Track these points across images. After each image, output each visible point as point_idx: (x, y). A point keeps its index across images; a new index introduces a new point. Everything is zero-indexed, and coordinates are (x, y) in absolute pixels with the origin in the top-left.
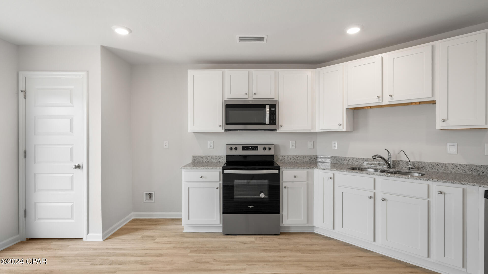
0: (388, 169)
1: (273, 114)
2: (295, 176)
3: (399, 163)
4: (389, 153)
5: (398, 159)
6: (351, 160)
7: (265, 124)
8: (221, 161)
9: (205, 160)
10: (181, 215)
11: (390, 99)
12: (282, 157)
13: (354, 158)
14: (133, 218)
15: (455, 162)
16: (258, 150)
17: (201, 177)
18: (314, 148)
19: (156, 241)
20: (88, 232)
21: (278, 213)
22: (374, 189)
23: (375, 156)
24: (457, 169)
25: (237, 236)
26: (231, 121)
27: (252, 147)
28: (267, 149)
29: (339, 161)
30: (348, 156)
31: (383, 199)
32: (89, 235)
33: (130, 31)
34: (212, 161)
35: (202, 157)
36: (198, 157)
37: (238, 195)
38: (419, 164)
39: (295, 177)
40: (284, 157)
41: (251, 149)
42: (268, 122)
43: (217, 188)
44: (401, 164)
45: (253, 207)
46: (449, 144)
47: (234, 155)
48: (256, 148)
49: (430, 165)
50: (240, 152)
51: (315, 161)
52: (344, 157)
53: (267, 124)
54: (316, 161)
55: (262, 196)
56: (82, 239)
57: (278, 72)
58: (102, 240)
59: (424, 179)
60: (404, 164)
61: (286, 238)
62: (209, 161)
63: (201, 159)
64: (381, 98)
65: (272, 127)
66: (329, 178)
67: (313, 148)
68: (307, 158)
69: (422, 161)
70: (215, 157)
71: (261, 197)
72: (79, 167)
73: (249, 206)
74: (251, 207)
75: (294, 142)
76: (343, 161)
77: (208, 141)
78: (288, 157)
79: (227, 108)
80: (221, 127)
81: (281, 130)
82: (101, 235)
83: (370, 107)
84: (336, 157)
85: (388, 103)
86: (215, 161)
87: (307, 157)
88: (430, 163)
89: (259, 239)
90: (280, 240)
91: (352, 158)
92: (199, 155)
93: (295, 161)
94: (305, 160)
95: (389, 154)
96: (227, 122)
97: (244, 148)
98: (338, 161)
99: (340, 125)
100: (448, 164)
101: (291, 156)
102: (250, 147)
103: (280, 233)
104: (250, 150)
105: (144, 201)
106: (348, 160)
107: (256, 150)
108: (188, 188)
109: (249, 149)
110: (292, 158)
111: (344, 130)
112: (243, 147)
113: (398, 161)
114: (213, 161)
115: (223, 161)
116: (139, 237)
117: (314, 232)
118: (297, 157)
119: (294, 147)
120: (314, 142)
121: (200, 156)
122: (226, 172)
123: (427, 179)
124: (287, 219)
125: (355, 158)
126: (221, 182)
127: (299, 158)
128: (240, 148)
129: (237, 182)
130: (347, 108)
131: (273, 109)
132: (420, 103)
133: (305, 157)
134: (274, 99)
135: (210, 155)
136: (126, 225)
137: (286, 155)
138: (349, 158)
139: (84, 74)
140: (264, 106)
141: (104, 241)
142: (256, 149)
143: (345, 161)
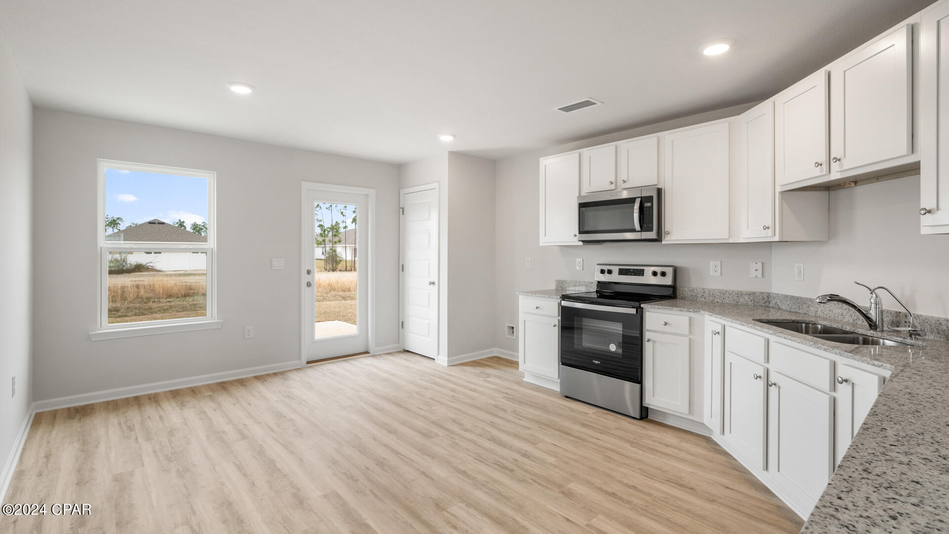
1: (648, 213)
2: (665, 322)
7: (634, 230)
8: (592, 290)
10: (518, 357)
12: (693, 290)
14: (496, 354)
16: (643, 275)
17: (537, 308)
18: (763, 277)
19: (488, 379)
20: (438, 354)
21: (640, 382)
25: (578, 402)
26: (586, 229)
27: (634, 270)
28: (659, 274)
29: (803, 307)
32: (439, 357)
33: (455, 136)
36: (563, 282)
37: (587, 342)
39: (666, 324)
40: (695, 291)
41: (632, 274)
42: (638, 226)
43: (555, 326)
45: (599, 363)
47: (606, 283)
48: (640, 272)
50: (615, 277)
51: (763, 305)
53: (636, 230)
54: (766, 304)
55: (613, 348)
56: (434, 359)
57: (664, 137)
58: (446, 365)
63: (566, 285)
64: (825, 166)
65: (646, 235)
66: (715, 333)
67: (761, 276)
68: (746, 297)
70: (584, 283)
71: (610, 349)
72: (433, 283)
73: (594, 361)
74: (597, 362)
75: (719, 263)
77: (577, 259)
78: (704, 293)
79: (581, 209)
80: (575, 237)
82: (447, 359)
84: (798, 298)
87: (746, 294)
92: (564, 280)
93: (719, 301)
94: (741, 300)
96: (581, 230)
97: (622, 272)
98: (801, 307)
99: (766, 228)
101: (710, 290)
102: (631, 270)
104: (631, 275)
105: (506, 336)
106: (816, 305)
107: (640, 275)
108: (525, 321)
109: (629, 274)
110: (711, 293)
111: (777, 239)
112: (620, 269)
115: (594, 290)
116: (478, 372)
117: (713, 437)
118: (723, 294)
119: (718, 273)
120: (762, 263)
121: (566, 281)
124: (653, 397)
126: (560, 318)
127: (728, 295)
128: (616, 270)
129: (588, 323)
130: (780, 191)
131: (649, 205)
133: (740, 294)
136: (481, 360)
137: (700, 288)
139: (435, 185)
141: (448, 366)
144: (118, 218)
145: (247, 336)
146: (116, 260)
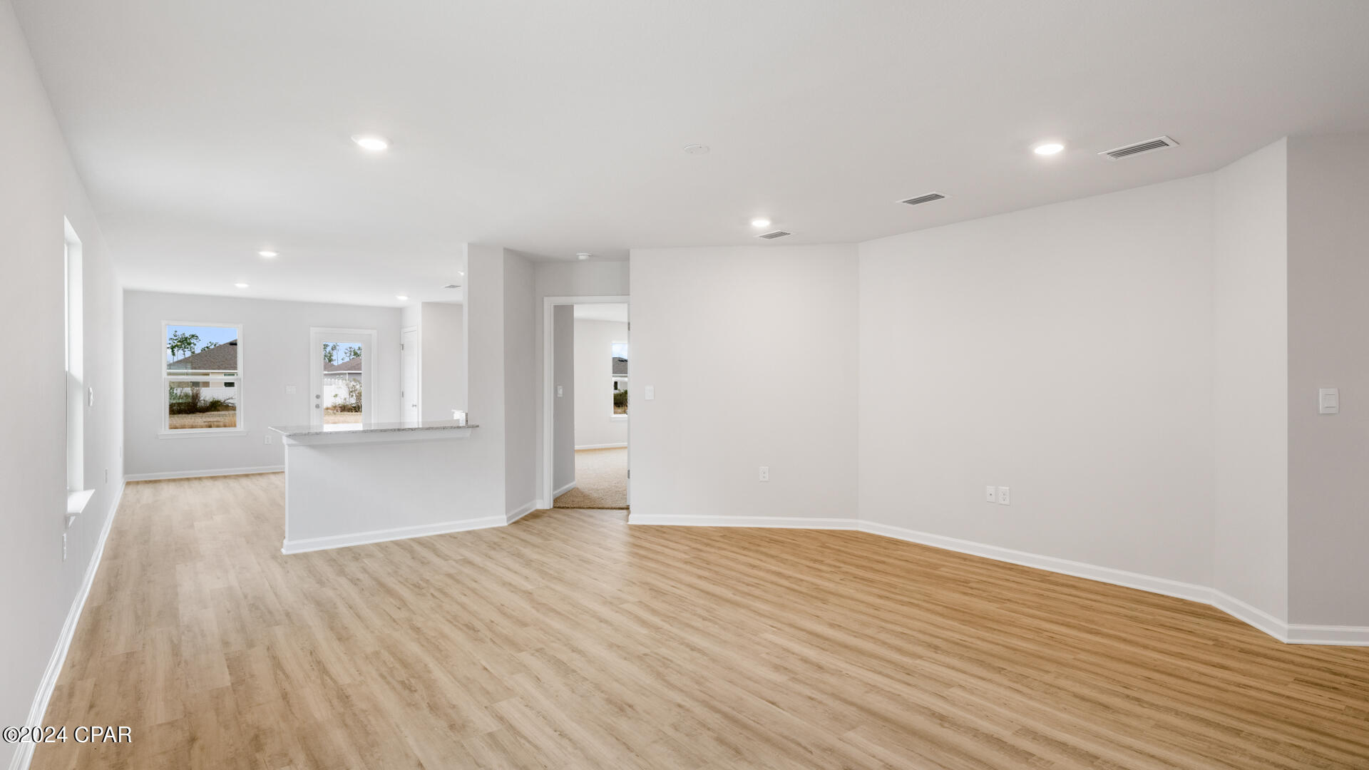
144: (193, 336)
145: (266, 443)
146: (187, 396)
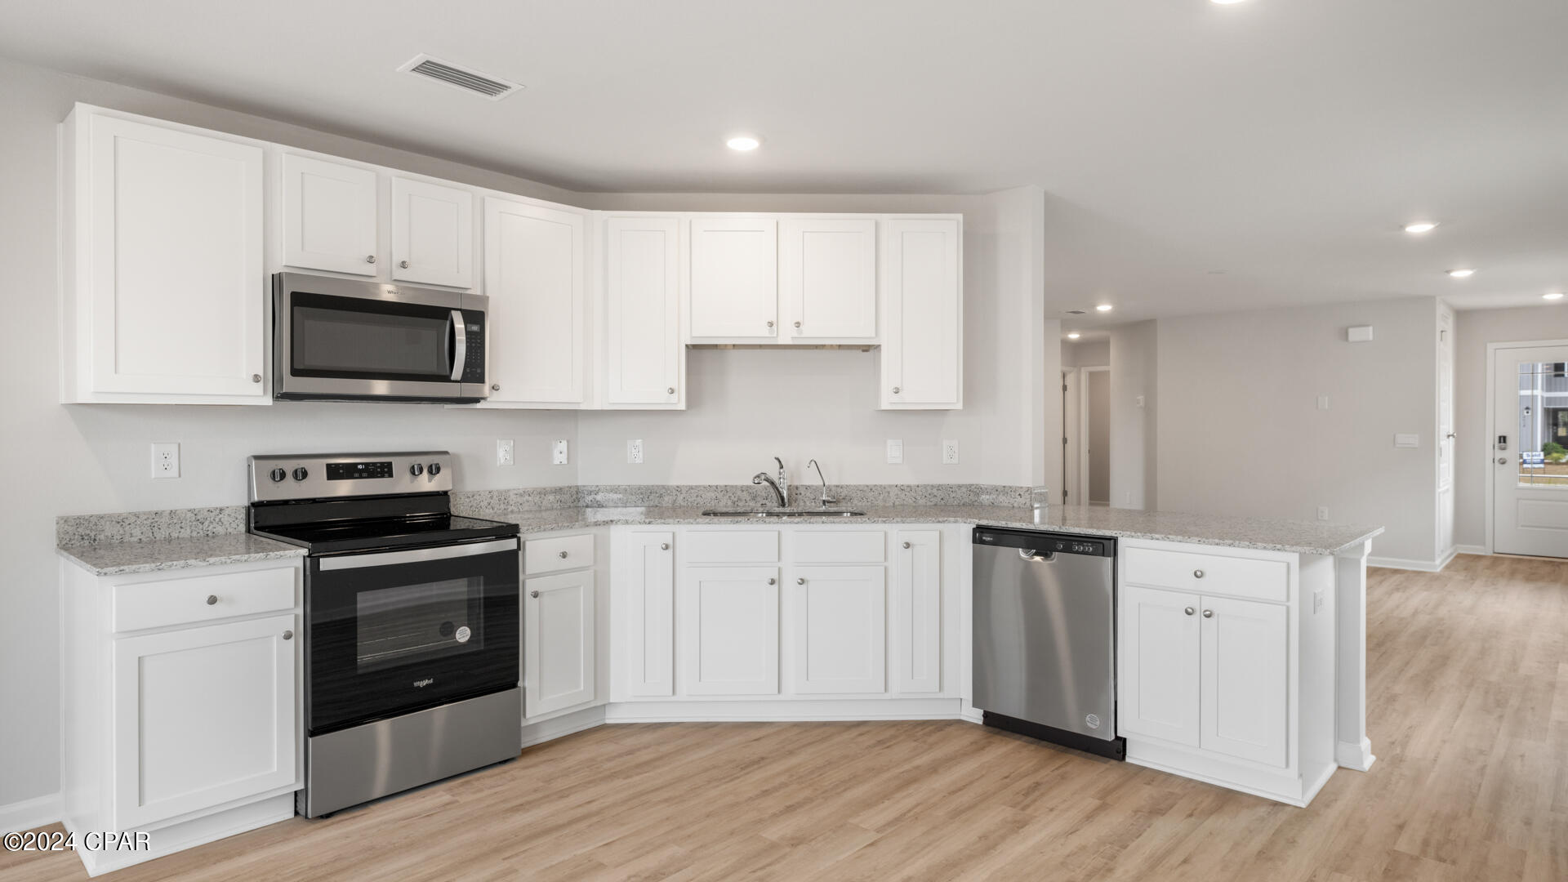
0: (781, 509)
1: (473, 345)
2: (560, 553)
3: (798, 492)
4: (782, 467)
5: (796, 483)
6: (684, 492)
7: (446, 379)
8: (220, 530)
9: (137, 532)
11: (794, 332)
12: (473, 496)
13: (691, 488)
15: (899, 483)
16: (391, 475)
17: (213, 600)
18: (568, 463)
21: (513, 684)
22: (779, 559)
23: (758, 476)
24: (903, 496)
26: (311, 362)
27: (366, 464)
29: (650, 498)
30: (674, 482)
31: (799, 581)
34: (175, 535)
35: (121, 521)
36: (93, 520)
37: (373, 651)
38: (839, 490)
39: (564, 555)
40: (476, 497)
41: (365, 475)
42: (458, 372)
43: (288, 636)
44: (803, 494)
45: (431, 681)
46: (890, 442)
47: (286, 502)
48: (382, 470)
49: (859, 492)
50: (317, 487)
51: (572, 505)
52: (663, 487)
53: (453, 378)
54: (575, 504)
55: (463, 635)
57: (483, 200)
59: (880, 519)
60: (808, 494)
61: (545, 761)
62: (161, 535)
63: (110, 530)
64: (775, 327)
65: (469, 390)
66: (664, 546)
67: (566, 461)
68: (551, 498)
69: (843, 483)
70: (189, 514)
71: (459, 641)
73: (416, 684)
74: (425, 682)
75: (510, 443)
76: (661, 496)
77: (153, 445)
78: (492, 498)
79: (295, 308)
80: (261, 384)
81: (493, 401)
83: (734, 345)
85: (789, 342)
86: (189, 531)
87: (551, 492)
88: (858, 488)
89: (461, 788)
90: (533, 770)
91: (686, 486)
92: (101, 513)
94: (545, 503)
95: (782, 471)
96: (296, 367)
97: (335, 472)
98: (646, 498)
99: (672, 391)
100: (890, 486)
101: (500, 493)
102: (360, 467)
103: (521, 751)
104: (361, 477)
106: (675, 492)
107: (383, 476)
108: (140, 659)
109: (356, 475)
110: (503, 498)
111: (682, 407)
112: (329, 466)
113: (797, 488)
114: (181, 536)
115: (230, 530)
117: (608, 721)
118: (521, 496)
120: (568, 441)
121: (110, 516)
122: (328, 564)
123: (884, 519)
124: (540, 699)
125: (696, 486)
126: (302, 609)
127: (527, 497)
128: (318, 469)
129: (367, 602)
130: (689, 343)
131: (475, 328)
132: (840, 347)
133: (543, 493)
134: (469, 292)
135: (165, 505)
137: (485, 491)
138: (678, 489)
140: (441, 314)
142: (386, 473)
143: (666, 499)
